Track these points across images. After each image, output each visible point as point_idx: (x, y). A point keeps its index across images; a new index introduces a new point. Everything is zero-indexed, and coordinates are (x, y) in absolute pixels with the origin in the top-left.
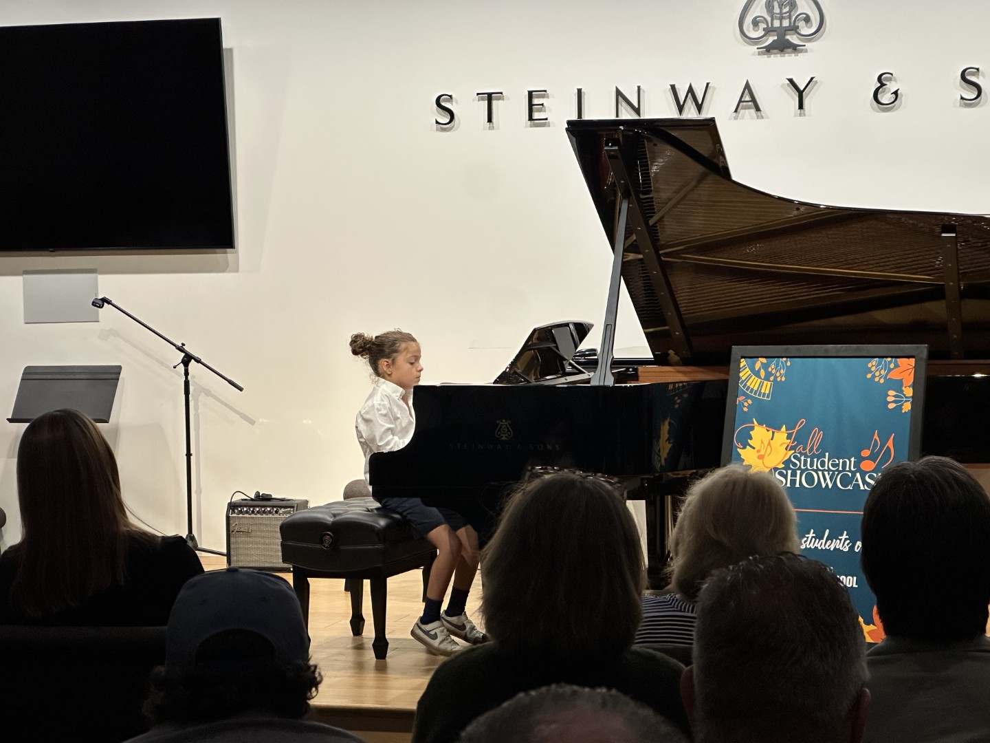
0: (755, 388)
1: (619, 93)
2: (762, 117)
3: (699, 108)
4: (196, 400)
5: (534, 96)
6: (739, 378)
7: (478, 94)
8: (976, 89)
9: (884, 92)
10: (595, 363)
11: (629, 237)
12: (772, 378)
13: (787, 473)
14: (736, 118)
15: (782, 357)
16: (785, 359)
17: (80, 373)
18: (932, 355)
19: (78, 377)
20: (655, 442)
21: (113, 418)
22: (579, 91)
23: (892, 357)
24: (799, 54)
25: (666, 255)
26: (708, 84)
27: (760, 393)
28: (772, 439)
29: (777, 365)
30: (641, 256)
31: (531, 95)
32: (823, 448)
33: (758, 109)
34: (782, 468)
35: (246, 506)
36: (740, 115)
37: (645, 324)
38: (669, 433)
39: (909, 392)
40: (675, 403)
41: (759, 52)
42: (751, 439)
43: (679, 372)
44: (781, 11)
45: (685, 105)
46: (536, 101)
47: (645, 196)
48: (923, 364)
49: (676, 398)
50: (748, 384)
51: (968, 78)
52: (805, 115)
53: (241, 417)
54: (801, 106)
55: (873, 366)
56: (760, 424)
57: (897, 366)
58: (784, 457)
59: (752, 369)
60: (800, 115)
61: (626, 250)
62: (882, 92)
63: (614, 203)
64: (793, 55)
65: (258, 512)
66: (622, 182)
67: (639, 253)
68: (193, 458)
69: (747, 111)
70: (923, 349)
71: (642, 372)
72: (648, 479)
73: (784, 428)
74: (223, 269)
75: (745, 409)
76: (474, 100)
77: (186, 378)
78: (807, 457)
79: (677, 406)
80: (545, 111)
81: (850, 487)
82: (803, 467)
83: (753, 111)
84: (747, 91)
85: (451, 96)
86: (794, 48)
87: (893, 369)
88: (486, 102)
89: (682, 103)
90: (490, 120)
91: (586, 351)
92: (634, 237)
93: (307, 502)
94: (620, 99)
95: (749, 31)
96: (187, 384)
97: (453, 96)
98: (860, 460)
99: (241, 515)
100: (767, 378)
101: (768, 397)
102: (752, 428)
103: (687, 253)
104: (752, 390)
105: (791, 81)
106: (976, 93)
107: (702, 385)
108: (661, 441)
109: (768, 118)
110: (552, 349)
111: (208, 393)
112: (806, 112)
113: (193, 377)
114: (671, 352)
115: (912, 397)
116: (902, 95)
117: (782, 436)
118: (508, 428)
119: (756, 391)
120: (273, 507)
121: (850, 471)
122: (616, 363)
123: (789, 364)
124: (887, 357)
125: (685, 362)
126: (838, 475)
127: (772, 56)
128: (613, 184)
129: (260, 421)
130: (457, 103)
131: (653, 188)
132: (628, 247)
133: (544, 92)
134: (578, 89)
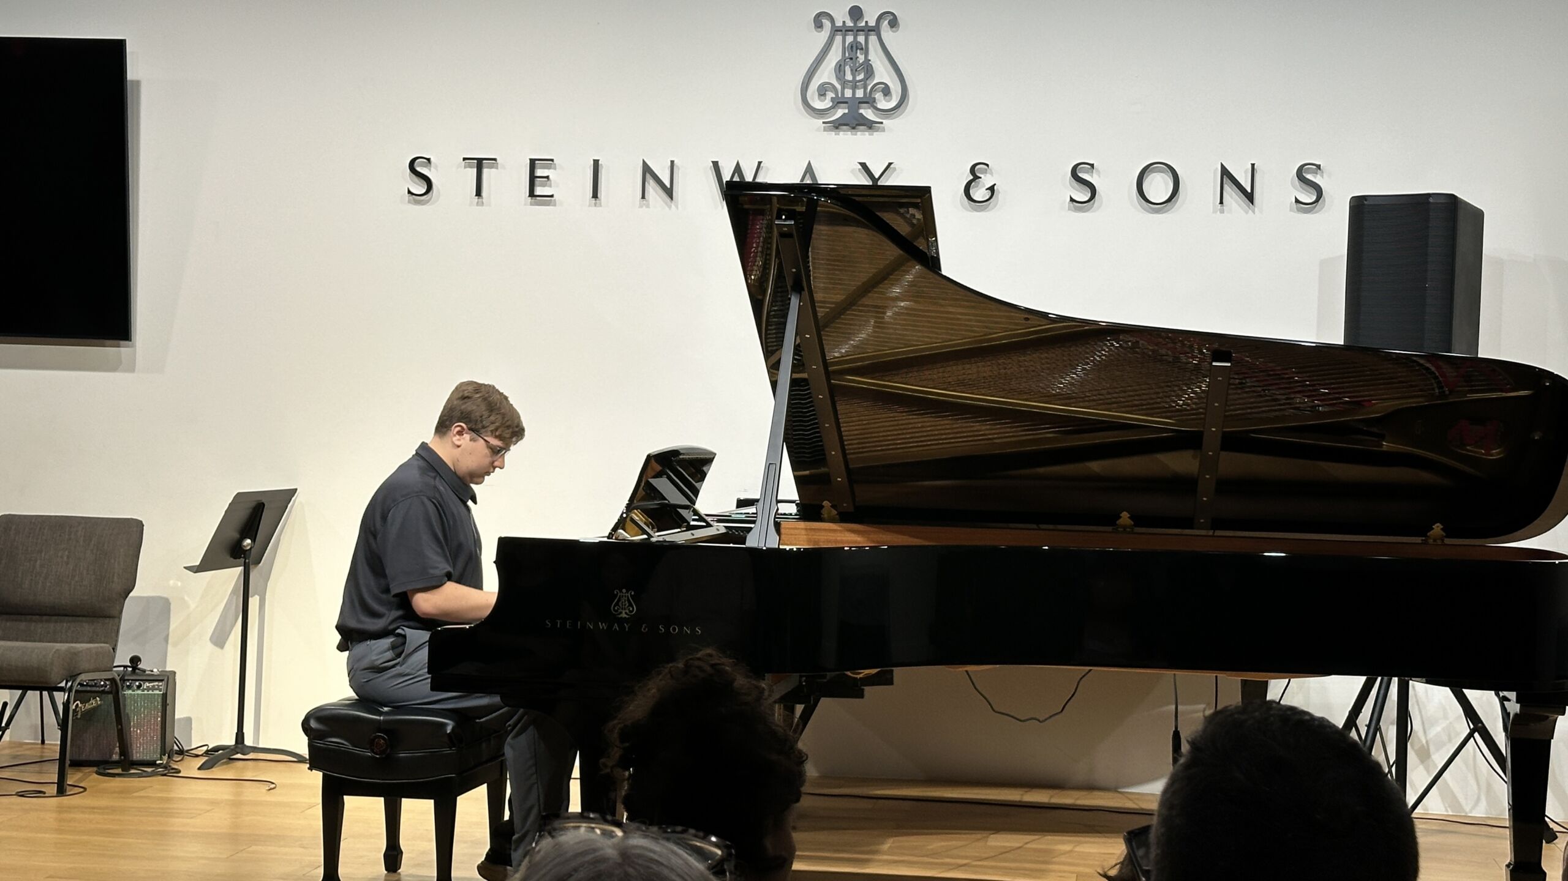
1: (647, 170)
5: (537, 166)
7: (464, 159)
8: (1089, 190)
9: (977, 186)
22: (596, 163)
24: (875, 133)
26: (760, 163)
31: (533, 163)
41: (824, 127)
44: (854, 77)
46: (539, 172)
51: (1080, 175)
62: (974, 187)
64: (867, 133)
74: (111, 367)
76: (459, 166)
80: (550, 186)
84: (809, 175)
85: (428, 160)
86: (870, 125)
88: (476, 169)
90: (479, 193)
94: (648, 176)
95: (813, 100)
97: (431, 160)
105: (864, 166)
106: (1090, 195)
116: (999, 191)
127: (841, 133)
130: (436, 167)
133: (551, 162)
134: (594, 160)
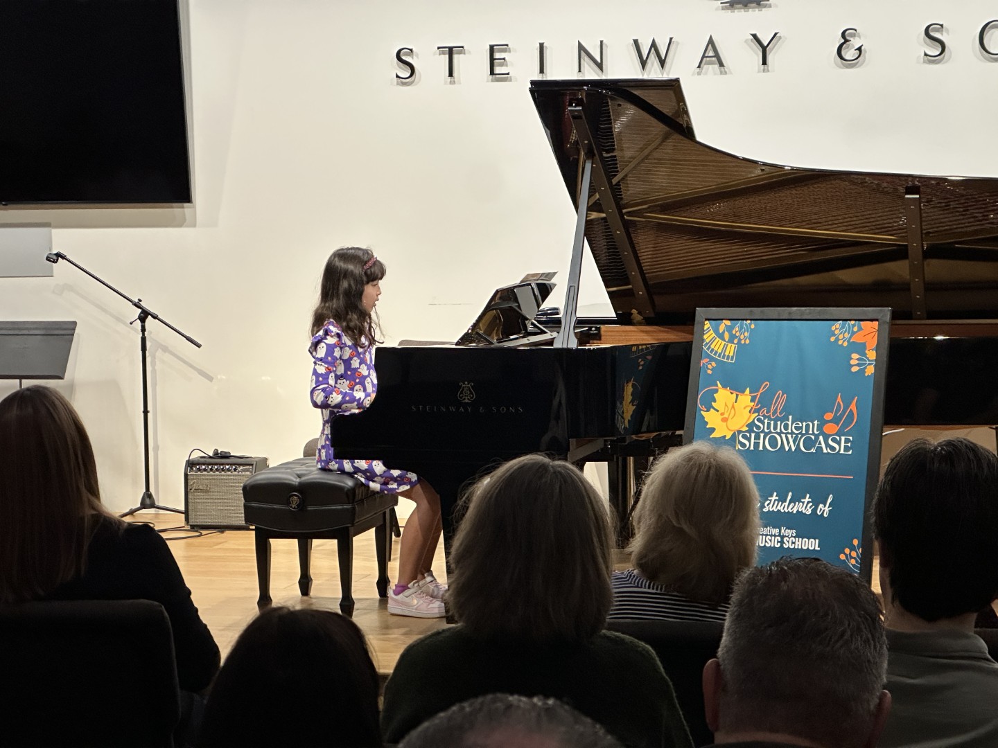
0: (720, 351)
1: (581, 47)
2: (726, 73)
3: (662, 63)
4: (154, 357)
5: (495, 50)
6: (703, 340)
7: (439, 48)
8: (940, 46)
9: (848, 48)
10: (559, 322)
11: (592, 195)
12: (736, 341)
13: (750, 435)
14: (699, 74)
15: (746, 320)
16: (749, 322)
17: (34, 329)
18: (895, 316)
19: (31, 332)
20: (618, 404)
21: (68, 375)
22: (542, 46)
23: (856, 320)
24: (763, 9)
25: (629, 214)
26: (671, 39)
27: (724, 355)
28: (736, 402)
29: (741, 328)
30: (604, 215)
31: (492, 49)
32: (787, 411)
33: (721, 65)
34: (746, 431)
35: (204, 464)
36: (704, 70)
37: (607, 284)
38: (632, 395)
39: (872, 355)
40: (639, 365)
41: (722, 7)
42: (715, 401)
43: (642, 331)
45: (648, 61)
46: (497, 55)
47: (609, 155)
48: (887, 327)
49: (640, 360)
50: (712, 346)
51: (932, 34)
52: (768, 71)
53: (199, 374)
54: (764, 63)
55: (836, 329)
56: (724, 386)
57: (860, 329)
58: (748, 421)
59: (716, 331)
60: (764, 71)
61: (590, 209)
62: (845, 49)
63: (577, 161)
64: (757, 10)
65: (217, 470)
66: (586, 142)
67: (603, 212)
68: (150, 415)
69: (710, 66)
70: (887, 311)
71: (605, 331)
72: (611, 441)
73: (748, 391)
74: (180, 223)
75: (709, 372)
76: (434, 54)
77: (143, 334)
78: (770, 419)
79: (641, 368)
80: (507, 66)
81: (813, 450)
82: (766, 430)
83: (717, 66)
84: (710, 46)
85: (411, 50)
86: (759, 3)
87: (857, 332)
88: (448, 56)
89: (645, 59)
90: (451, 74)
91: (548, 310)
92: (597, 196)
93: (266, 459)
94: (583, 53)
96: (144, 340)
97: (414, 50)
98: (823, 423)
99: (199, 473)
100: (731, 341)
101: (732, 359)
102: (716, 391)
103: (650, 212)
104: (716, 352)
105: (754, 36)
106: (940, 50)
107: (666, 347)
108: (624, 403)
109: (731, 73)
110: (515, 309)
111: (165, 349)
112: (770, 68)
113: (150, 333)
114: (634, 311)
115: (876, 360)
116: (866, 52)
117: (745, 399)
118: (470, 390)
119: (720, 354)
120: (232, 464)
121: (813, 434)
122: (581, 322)
123: (753, 326)
124: (850, 320)
125: (648, 322)
126: (801, 438)
127: (736, 11)
128: (576, 143)
129: (219, 377)
130: (417, 56)
131: (616, 146)
132: (591, 206)
133: (506, 47)
134: (540, 44)
